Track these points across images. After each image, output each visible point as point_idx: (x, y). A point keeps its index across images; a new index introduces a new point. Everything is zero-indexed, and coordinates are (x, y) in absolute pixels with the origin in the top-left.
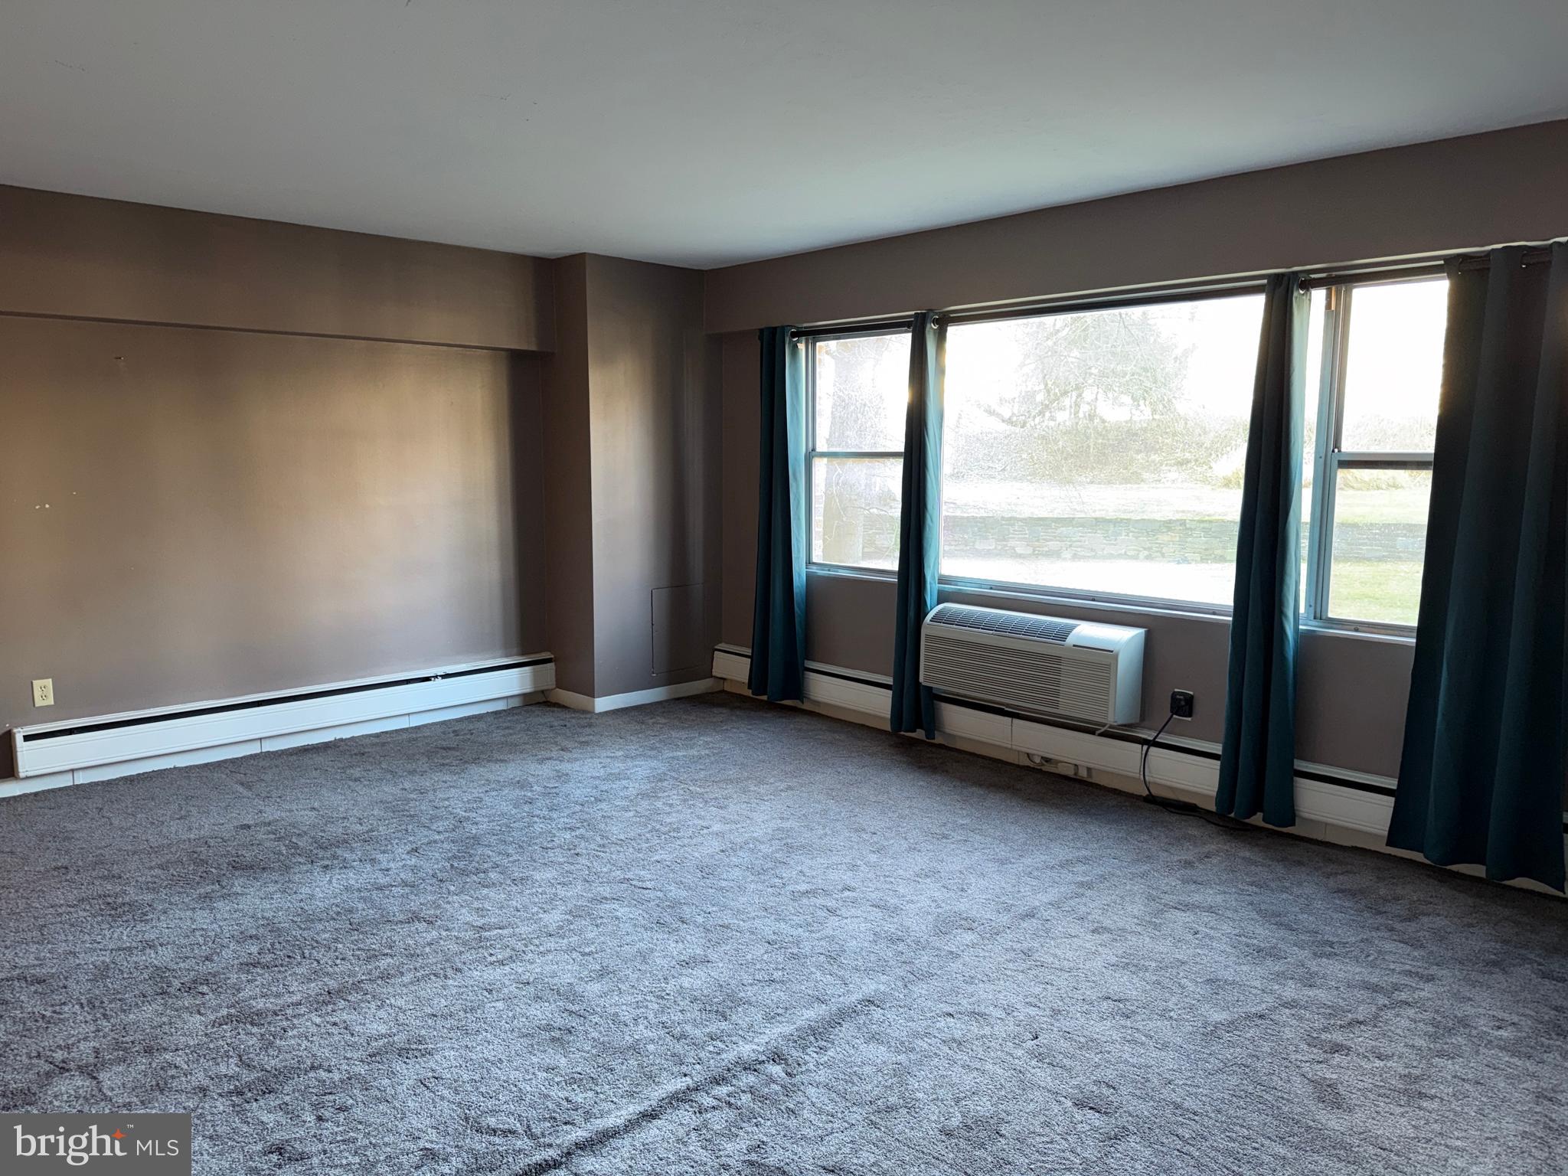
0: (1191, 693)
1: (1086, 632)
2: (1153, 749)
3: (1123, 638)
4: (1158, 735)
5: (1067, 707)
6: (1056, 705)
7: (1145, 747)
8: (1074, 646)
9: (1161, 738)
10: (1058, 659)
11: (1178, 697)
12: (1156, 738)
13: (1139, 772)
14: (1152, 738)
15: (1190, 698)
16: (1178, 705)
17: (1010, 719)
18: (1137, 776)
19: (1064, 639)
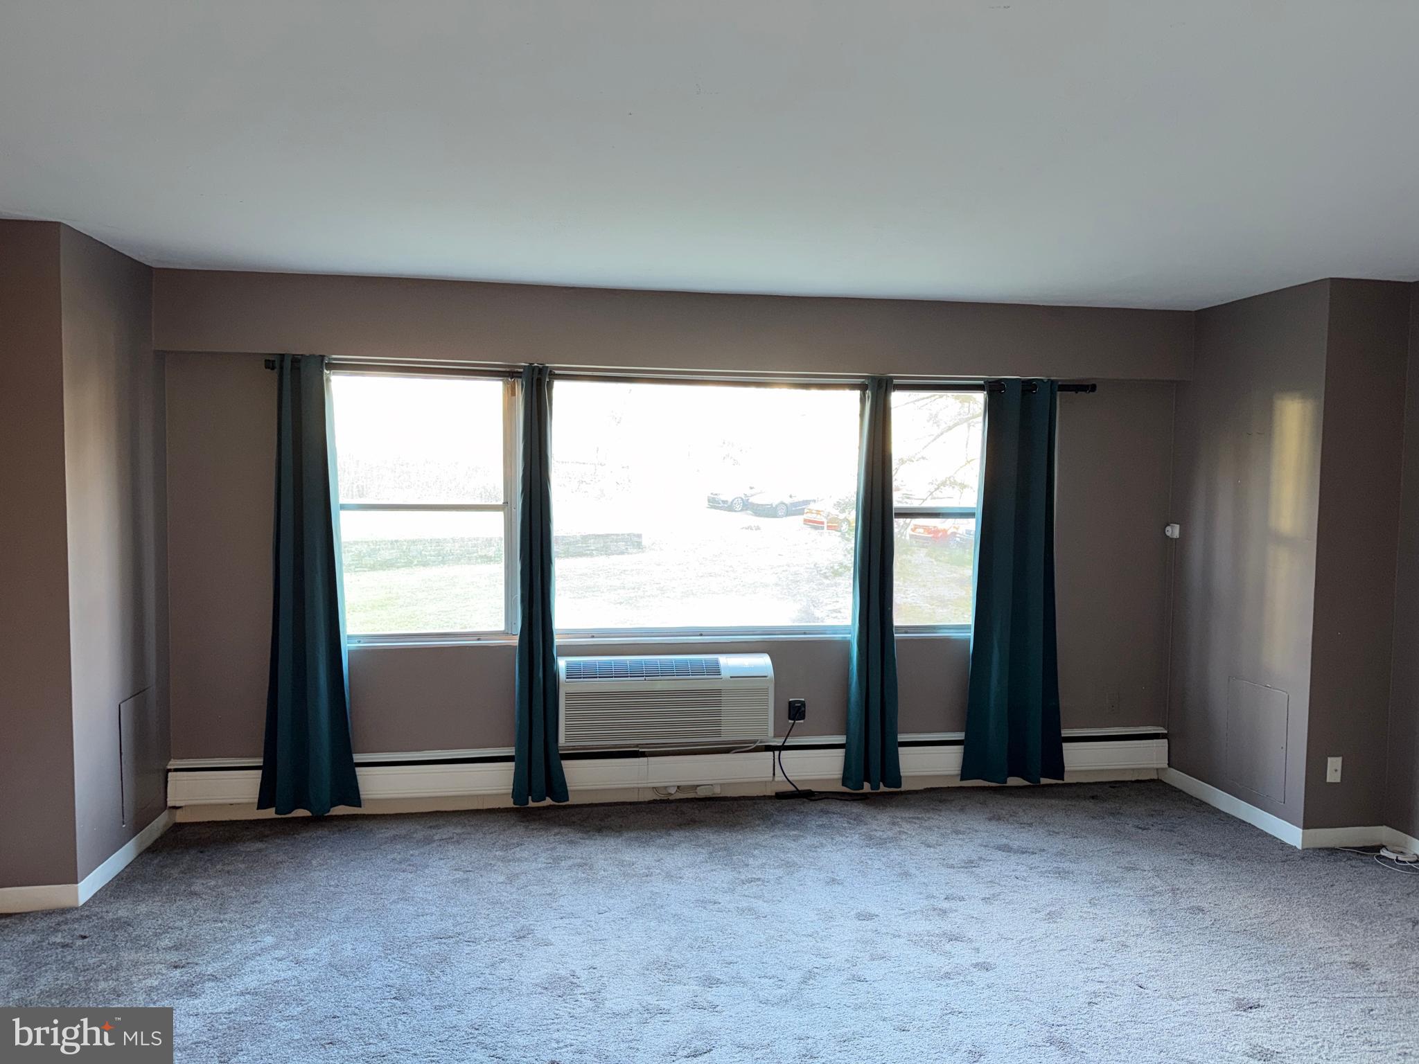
0: (803, 700)
1: (730, 663)
2: (783, 753)
3: (762, 663)
4: (785, 740)
5: (729, 734)
6: (719, 733)
7: (777, 753)
8: (731, 677)
9: (789, 742)
10: (718, 692)
11: (797, 705)
12: (784, 742)
13: (772, 775)
14: (781, 744)
15: (803, 704)
16: (796, 711)
17: (645, 759)
18: (771, 779)
19: (719, 673)
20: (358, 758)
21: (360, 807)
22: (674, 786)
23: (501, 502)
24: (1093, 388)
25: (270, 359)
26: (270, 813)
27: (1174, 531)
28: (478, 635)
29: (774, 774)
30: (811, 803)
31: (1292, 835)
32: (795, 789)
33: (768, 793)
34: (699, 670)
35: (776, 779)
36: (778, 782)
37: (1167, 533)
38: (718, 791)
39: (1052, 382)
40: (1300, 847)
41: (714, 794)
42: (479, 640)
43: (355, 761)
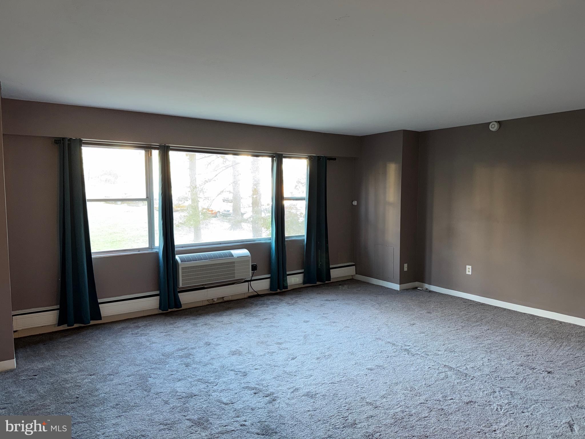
1: (236, 253)
2: (251, 282)
3: (245, 252)
5: (237, 277)
6: (234, 277)
7: (249, 282)
8: (238, 257)
9: (253, 278)
10: (234, 263)
11: (254, 266)
12: (251, 279)
13: (248, 290)
14: (250, 279)
15: (256, 265)
16: (254, 268)
17: (207, 290)
18: (248, 291)
19: (233, 256)
20: (100, 301)
21: (101, 320)
22: (216, 298)
23: (145, 197)
24: (335, 159)
25: (56, 139)
26: (61, 328)
27: (355, 203)
28: (139, 250)
29: (249, 290)
30: (262, 298)
31: (396, 287)
32: (257, 294)
33: (246, 297)
34: (225, 256)
35: (250, 291)
36: (250, 292)
37: (353, 204)
38: (231, 298)
39: (326, 157)
40: (399, 290)
41: (229, 299)
42: (139, 251)
43: (99, 302)
